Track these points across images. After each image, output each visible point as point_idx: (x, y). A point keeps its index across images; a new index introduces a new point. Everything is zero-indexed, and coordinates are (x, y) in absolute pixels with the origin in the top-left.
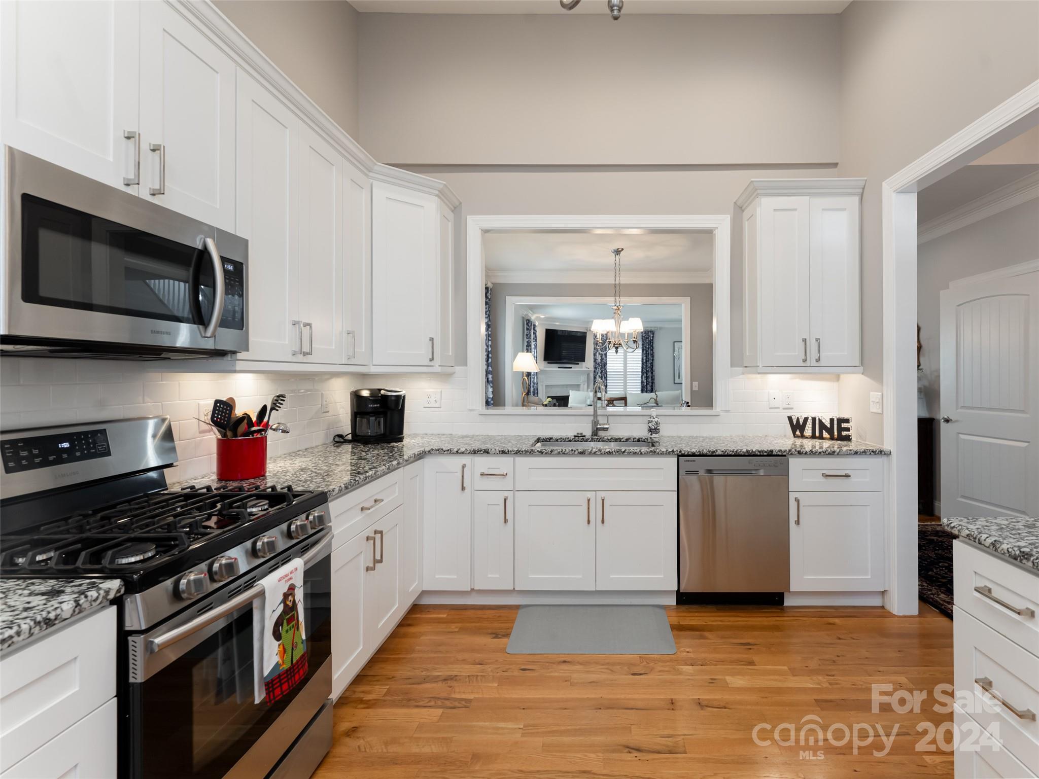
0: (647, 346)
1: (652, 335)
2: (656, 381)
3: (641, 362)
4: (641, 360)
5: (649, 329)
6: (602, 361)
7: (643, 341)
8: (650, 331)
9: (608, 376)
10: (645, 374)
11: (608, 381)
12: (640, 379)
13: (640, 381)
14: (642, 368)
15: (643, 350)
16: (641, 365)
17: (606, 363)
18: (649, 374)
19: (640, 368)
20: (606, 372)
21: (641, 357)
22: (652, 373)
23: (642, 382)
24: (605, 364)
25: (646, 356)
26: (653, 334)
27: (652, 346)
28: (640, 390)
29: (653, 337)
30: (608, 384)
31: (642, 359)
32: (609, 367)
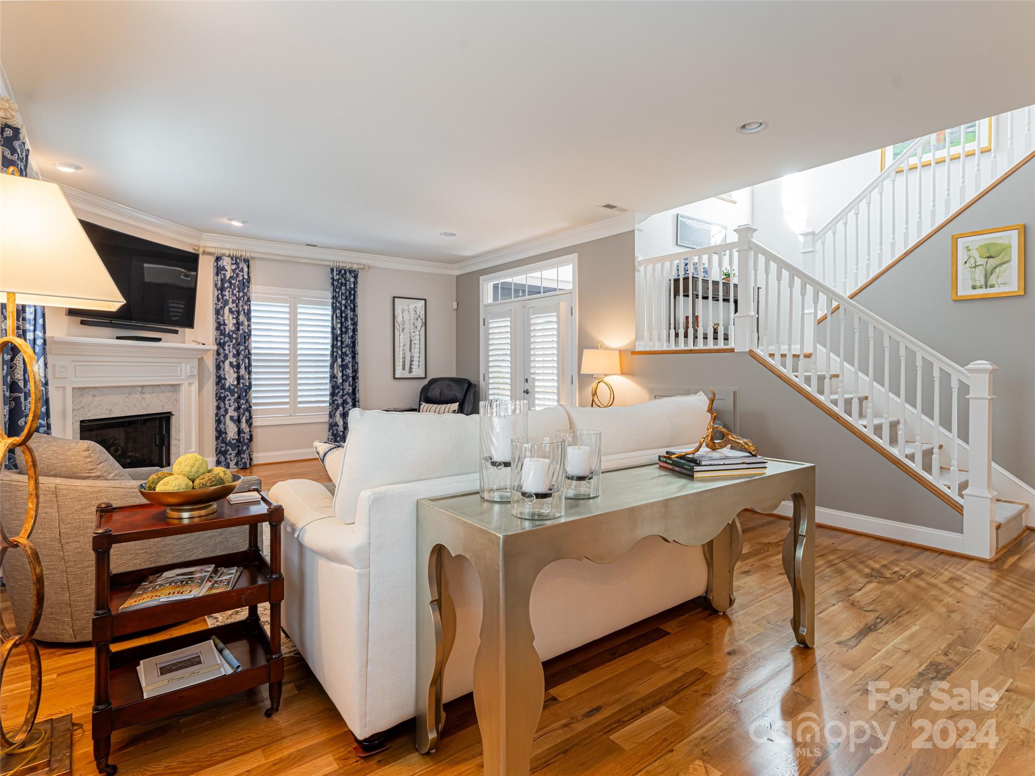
0: (344, 302)
1: (352, 280)
2: (360, 375)
3: (329, 335)
4: (329, 330)
5: (348, 266)
6: (238, 329)
7: (334, 291)
8: (350, 272)
9: (253, 364)
10: (339, 360)
11: (253, 376)
12: (328, 369)
13: (328, 375)
14: (333, 346)
15: (334, 309)
16: (329, 341)
17: (250, 335)
18: (348, 359)
19: (329, 347)
20: (250, 353)
21: (330, 324)
22: (354, 358)
23: (333, 377)
24: (247, 336)
25: (341, 323)
26: (356, 277)
27: (354, 302)
28: (328, 393)
29: (355, 283)
30: (253, 383)
31: (333, 328)
32: (257, 343)
